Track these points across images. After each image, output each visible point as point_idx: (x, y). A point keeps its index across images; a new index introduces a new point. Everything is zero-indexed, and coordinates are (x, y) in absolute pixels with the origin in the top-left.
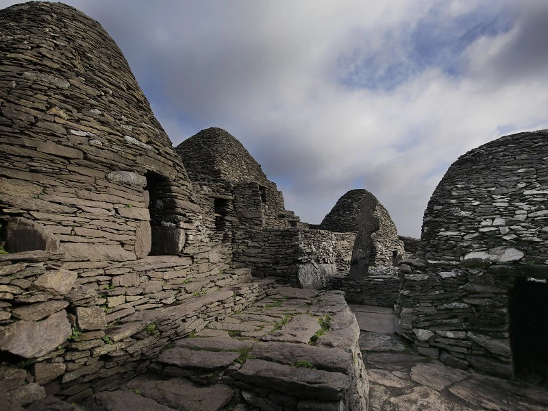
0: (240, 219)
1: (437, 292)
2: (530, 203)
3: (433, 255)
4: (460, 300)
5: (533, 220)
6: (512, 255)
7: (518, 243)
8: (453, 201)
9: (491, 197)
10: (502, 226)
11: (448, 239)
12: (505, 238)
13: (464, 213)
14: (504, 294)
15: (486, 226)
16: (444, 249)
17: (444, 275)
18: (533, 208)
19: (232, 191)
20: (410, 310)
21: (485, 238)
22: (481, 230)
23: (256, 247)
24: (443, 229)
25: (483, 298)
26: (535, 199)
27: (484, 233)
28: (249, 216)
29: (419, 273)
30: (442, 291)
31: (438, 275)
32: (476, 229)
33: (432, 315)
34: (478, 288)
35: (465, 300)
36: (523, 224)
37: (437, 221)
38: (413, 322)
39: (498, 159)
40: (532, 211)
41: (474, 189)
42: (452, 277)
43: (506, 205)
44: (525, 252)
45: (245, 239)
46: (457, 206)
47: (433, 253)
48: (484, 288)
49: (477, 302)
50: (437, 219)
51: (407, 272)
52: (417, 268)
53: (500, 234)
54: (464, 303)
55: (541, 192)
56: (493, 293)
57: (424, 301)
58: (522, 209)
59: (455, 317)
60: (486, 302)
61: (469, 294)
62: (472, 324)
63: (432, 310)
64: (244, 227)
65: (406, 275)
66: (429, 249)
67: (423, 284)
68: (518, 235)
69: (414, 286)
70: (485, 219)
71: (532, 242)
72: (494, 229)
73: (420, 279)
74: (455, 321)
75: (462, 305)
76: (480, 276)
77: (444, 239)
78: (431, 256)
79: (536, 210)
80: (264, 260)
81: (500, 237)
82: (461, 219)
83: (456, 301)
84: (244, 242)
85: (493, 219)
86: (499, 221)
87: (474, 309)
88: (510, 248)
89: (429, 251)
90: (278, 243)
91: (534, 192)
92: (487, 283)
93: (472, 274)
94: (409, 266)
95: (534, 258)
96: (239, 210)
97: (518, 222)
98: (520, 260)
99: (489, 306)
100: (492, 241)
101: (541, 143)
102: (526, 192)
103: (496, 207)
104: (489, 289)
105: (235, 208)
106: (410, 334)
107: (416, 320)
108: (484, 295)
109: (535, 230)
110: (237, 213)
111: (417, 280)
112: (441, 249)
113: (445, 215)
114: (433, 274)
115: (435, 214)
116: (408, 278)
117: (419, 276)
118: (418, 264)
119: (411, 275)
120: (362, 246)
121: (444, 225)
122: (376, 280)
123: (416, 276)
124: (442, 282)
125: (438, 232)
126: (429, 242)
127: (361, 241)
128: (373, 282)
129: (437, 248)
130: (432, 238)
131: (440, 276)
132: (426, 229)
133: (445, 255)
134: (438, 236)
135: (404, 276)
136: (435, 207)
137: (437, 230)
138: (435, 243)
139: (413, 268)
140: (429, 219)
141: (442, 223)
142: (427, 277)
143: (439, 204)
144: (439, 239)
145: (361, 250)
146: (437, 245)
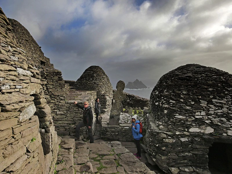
0: (50, 96)
1: (179, 148)
2: (215, 106)
3: (172, 127)
4: (189, 152)
5: (217, 114)
6: (210, 130)
7: (212, 125)
8: (182, 100)
9: (199, 101)
10: (204, 115)
11: (181, 120)
12: (206, 121)
13: (188, 108)
14: (208, 149)
15: (198, 115)
17: (183, 140)
18: (216, 108)
19: (45, 77)
20: (166, 157)
21: (197, 121)
22: (196, 117)
23: (62, 114)
24: (177, 114)
25: (199, 151)
26: (217, 104)
27: (197, 118)
28: (56, 94)
30: (181, 148)
31: (179, 139)
32: (194, 116)
33: (176, 159)
34: (198, 147)
35: (191, 152)
36: (213, 116)
37: (173, 110)
38: (167, 163)
39: (199, 81)
40: (216, 110)
41: (192, 95)
42: (186, 141)
43: (206, 106)
44: (215, 129)
45: (54, 109)
46: (184, 103)
47: (173, 126)
48: (200, 146)
49: (196, 153)
50: (174, 108)
51: (164, 138)
52: (169, 135)
53: (204, 119)
54: (190, 153)
55: (219, 101)
56: (204, 149)
57: (172, 153)
58: (212, 108)
59: (186, 159)
60: (200, 153)
61: (193, 149)
62: (193, 163)
63: (176, 157)
64: (54, 102)
66: (170, 123)
67: (173, 144)
68: (211, 121)
69: (168, 145)
70: (198, 112)
71: (217, 125)
72: (201, 117)
74: (186, 161)
75: (190, 154)
76: (199, 141)
77: (178, 119)
78: (172, 128)
79: (218, 109)
80: (66, 122)
81: (204, 121)
82: (187, 110)
83: (187, 152)
84: (54, 112)
85: (201, 112)
86: (203, 113)
87: (194, 156)
88: (208, 126)
89: (170, 125)
90: (75, 111)
91: (216, 101)
92: (201, 145)
93: (195, 140)
94: (165, 135)
95: (218, 132)
96: (50, 90)
97: (211, 115)
98: (213, 133)
99: (202, 154)
100: (200, 123)
101: (215, 77)
102: (213, 100)
103: (201, 106)
104: (202, 147)
105: (47, 89)
106: (167, 170)
107: (169, 162)
108: (199, 150)
109: (218, 119)
110: (49, 93)
111: (170, 142)
112: (177, 124)
113: (178, 107)
114: (177, 139)
115: (171, 105)
116: (165, 141)
117: (171, 140)
118: (169, 133)
119: (167, 140)
120: (117, 109)
121: (178, 112)
122: (125, 127)
123: (169, 140)
124: (181, 143)
125: (175, 115)
126: (169, 119)
127: (116, 106)
128: (124, 129)
129: (175, 124)
130: (171, 118)
131: (180, 140)
132: (166, 112)
133: (178, 127)
134: (176, 118)
135: (163, 140)
136: (171, 101)
137: (175, 114)
138: (174, 121)
139: (167, 136)
140: (168, 107)
141: (177, 111)
142: (175, 141)
143: (173, 100)
144: (176, 119)
145: (116, 111)
146: (174, 122)
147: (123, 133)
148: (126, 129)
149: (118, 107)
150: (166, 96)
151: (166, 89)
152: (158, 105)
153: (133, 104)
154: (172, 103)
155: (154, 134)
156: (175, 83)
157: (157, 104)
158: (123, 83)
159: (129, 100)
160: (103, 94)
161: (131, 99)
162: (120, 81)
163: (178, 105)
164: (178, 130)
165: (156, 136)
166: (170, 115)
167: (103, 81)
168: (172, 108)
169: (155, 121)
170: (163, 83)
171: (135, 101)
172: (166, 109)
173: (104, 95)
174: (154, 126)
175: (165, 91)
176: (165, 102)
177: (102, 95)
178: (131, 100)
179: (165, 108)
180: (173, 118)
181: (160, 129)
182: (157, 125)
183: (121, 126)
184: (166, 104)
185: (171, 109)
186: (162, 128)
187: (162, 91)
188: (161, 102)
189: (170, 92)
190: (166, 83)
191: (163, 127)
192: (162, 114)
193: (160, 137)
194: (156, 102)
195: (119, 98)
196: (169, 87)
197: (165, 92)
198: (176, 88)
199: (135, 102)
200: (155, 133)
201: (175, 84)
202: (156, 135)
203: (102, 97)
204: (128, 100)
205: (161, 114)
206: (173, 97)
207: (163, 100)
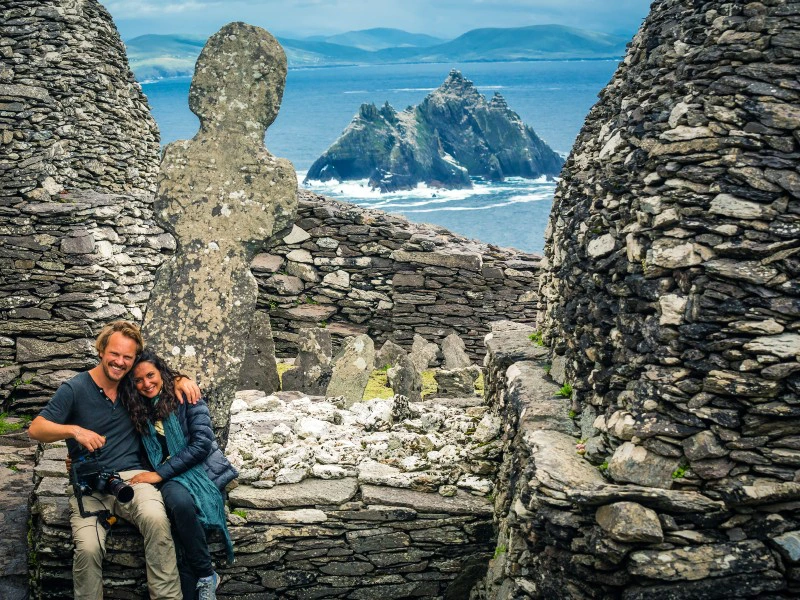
3: (722, 443)
16: (772, 418)
24: (771, 325)
29: (693, 544)
31: (770, 546)
37: (740, 282)
47: (728, 435)
50: (744, 270)
51: (645, 543)
52: (684, 517)
65: (640, 557)
66: (706, 413)
73: (703, 572)
77: (777, 370)
78: (715, 450)
89: (708, 424)
94: (651, 514)
111: (690, 575)
112: (759, 415)
113: (781, 255)
114: (754, 545)
115: (725, 237)
116: (651, 571)
117: (697, 555)
118: (689, 499)
119: (665, 557)
120: (201, 327)
121: (776, 304)
122: (288, 516)
123: (684, 560)
124: (786, 577)
125: (752, 336)
126: (697, 375)
127: (190, 296)
128: (271, 533)
129: (743, 412)
130: (715, 359)
131: (779, 548)
132: (672, 307)
133: (773, 442)
134: (753, 355)
135: (626, 561)
136: (724, 204)
137: (745, 326)
138: (740, 389)
139: (669, 522)
140: (692, 261)
141: (767, 294)
142: (731, 558)
143: (741, 189)
144: (756, 372)
145: (190, 351)
146: (743, 396)
147: (270, 567)
148: (298, 525)
149: (212, 312)
150: (682, 165)
151: (683, 92)
152: (613, 261)
153: (387, 314)
154: (733, 219)
155: (558, 527)
156: (764, 32)
157: (599, 247)
158: (260, 50)
159: (350, 268)
160: (57, 207)
161: (363, 261)
162: (229, 30)
163: (783, 238)
164: (770, 470)
165: (577, 542)
166: (704, 337)
167: (53, 56)
168: (725, 268)
169: (577, 414)
170: (671, 40)
171: (416, 280)
172: (675, 277)
173: (62, 221)
174: (562, 457)
175: (682, 108)
176: (669, 214)
177: (39, 220)
178: (364, 279)
179: (668, 273)
180: (731, 365)
181: (618, 475)
182: (594, 445)
183: (247, 505)
184: (679, 233)
185: (715, 276)
186: (632, 464)
187: (650, 123)
188: (634, 227)
189: (718, 121)
190: (695, 37)
191: (640, 455)
192: (641, 338)
193: (605, 534)
194: (597, 232)
195: (225, 211)
196: (713, 77)
197: (672, 121)
198: (771, 79)
199: (409, 289)
200: (563, 518)
201: (770, 46)
202: (573, 532)
203: (46, 240)
204: (333, 269)
205: (634, 339)
206: (747, 170)
207: (654, 201)
